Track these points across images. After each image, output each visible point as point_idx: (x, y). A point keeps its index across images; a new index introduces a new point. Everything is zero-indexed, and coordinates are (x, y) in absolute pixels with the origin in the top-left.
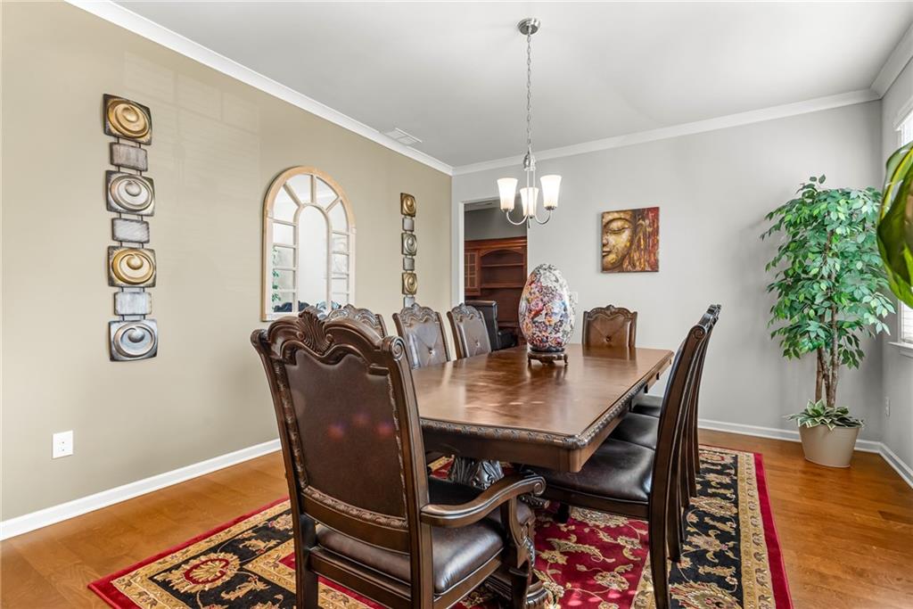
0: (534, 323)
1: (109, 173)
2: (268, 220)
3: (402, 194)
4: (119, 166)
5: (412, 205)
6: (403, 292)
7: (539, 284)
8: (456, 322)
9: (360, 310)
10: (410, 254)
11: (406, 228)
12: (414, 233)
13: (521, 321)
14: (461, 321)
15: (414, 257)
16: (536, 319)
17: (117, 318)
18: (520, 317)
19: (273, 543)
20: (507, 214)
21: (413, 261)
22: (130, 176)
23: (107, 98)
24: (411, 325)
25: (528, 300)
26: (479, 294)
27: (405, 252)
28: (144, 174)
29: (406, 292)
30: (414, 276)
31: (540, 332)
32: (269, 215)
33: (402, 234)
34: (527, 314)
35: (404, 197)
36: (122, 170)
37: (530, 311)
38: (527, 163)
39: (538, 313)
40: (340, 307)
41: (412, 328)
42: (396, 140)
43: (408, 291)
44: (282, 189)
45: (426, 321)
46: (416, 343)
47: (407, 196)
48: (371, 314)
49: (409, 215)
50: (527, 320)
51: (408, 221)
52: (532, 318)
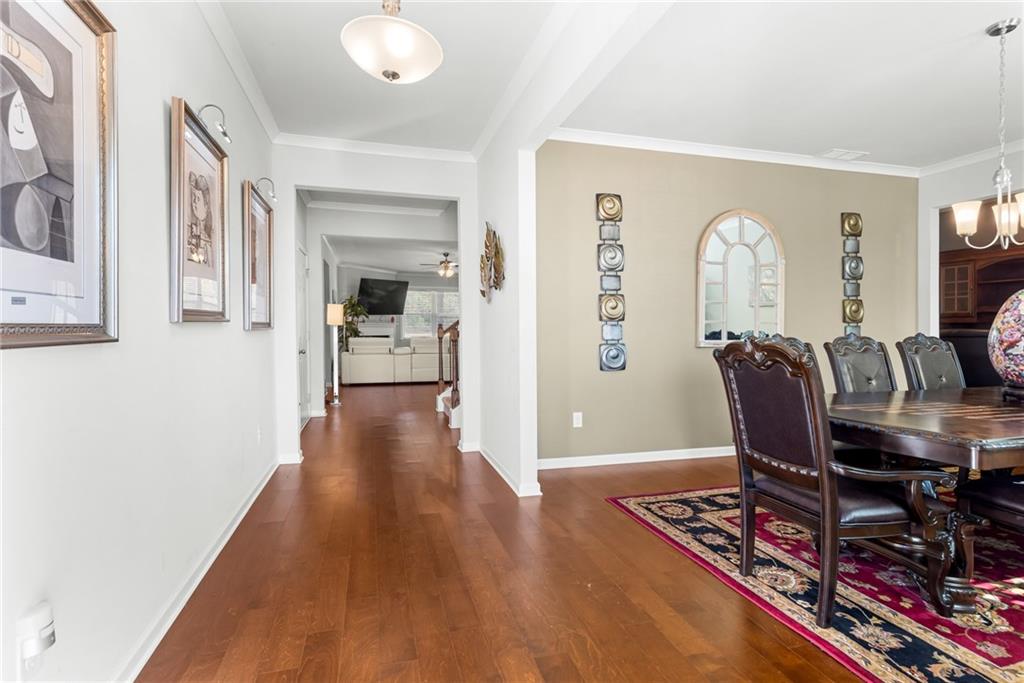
0: (1007, 355)
1: (599, 246)
2: (701, 263)
3: (842, 214)
4: (604, 240)
5: (856, 224)
6: (844, 321)
7: (1016, 312)
8: (909, 354)
9: (788, 339)
10: (854, 278)
11: (848, 250)
12: (859, 255)
13: (990, 353)
14: (916, 352)
15: (859, 281)
16: (1009, 351)
17: (604, 342)
18: (990, 348)
19: (715, 508)
20: (967, 239)
21: (859, 285)
22: (611, 245)
23: (598, 196)
24: (845, 354)
25: (999, 330)
26: (975, 320)
27: (847, 277)
28: (618, 242)
29: (847, 320)
30: (860, 303)
31: (1017, 366)
32: (703, 258)
33: (843, 258)
34: (997, 346)
35: (844, 217)
36: (606, 242)
37: (1002, 342)
38: (998, 179)
39: (1012, 345)
40: (767, 336)
41: (847, 358)
42: (835, 159)
43: (853, 319)
44: (714, 235)
45: (864, 351)
46: (852, 372)
47: (850, 215)
48: (800, 343)
49: (852, 235)
50: (997, 352)
51: (850, 244)
52: (1005, 350)
